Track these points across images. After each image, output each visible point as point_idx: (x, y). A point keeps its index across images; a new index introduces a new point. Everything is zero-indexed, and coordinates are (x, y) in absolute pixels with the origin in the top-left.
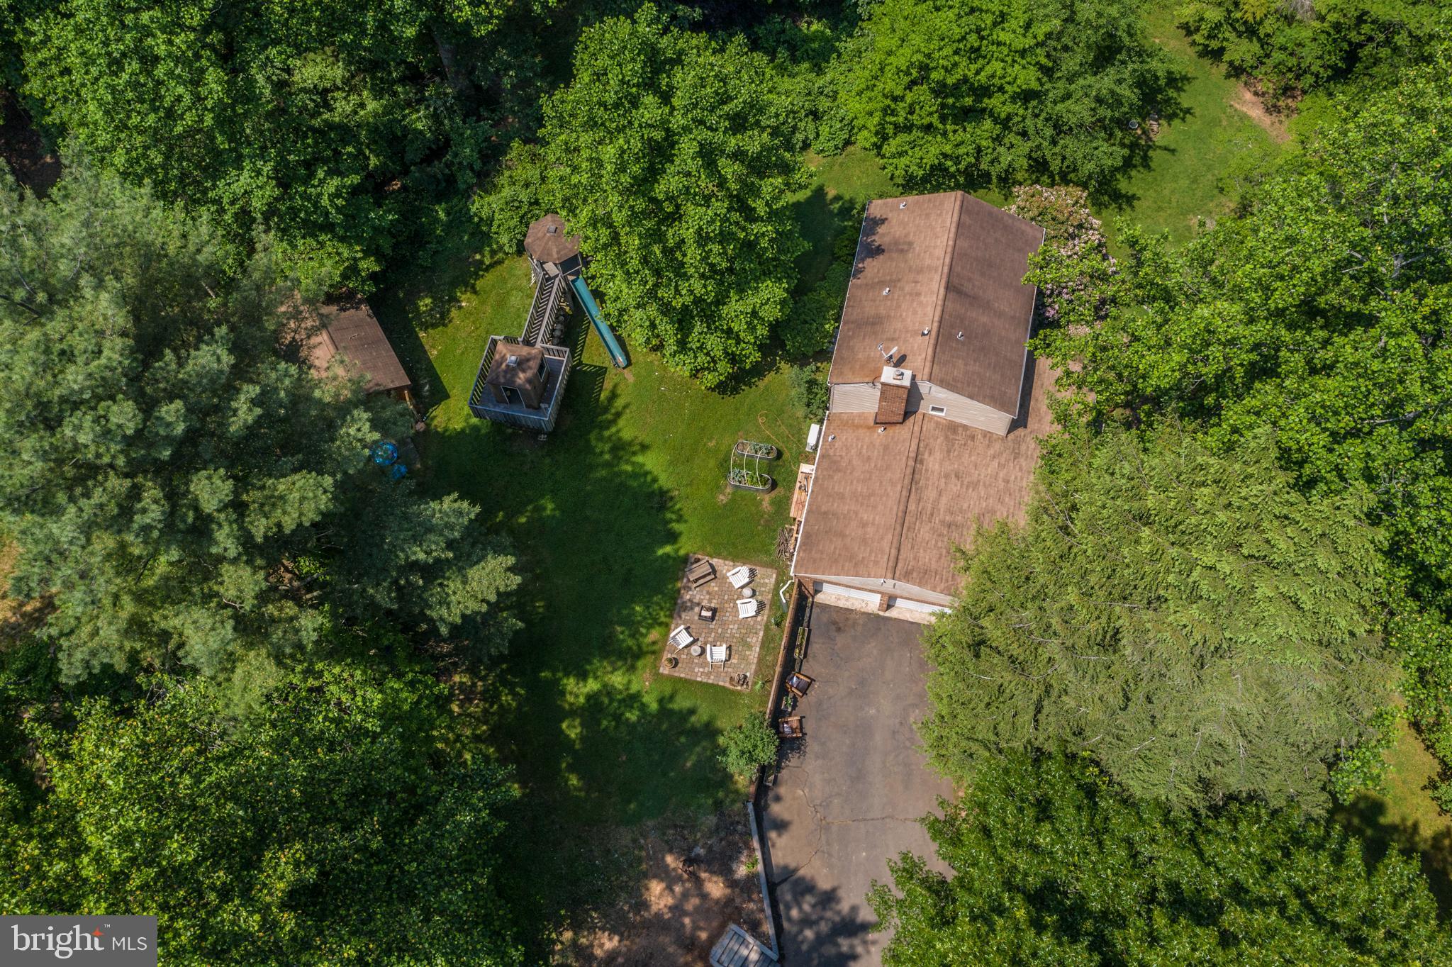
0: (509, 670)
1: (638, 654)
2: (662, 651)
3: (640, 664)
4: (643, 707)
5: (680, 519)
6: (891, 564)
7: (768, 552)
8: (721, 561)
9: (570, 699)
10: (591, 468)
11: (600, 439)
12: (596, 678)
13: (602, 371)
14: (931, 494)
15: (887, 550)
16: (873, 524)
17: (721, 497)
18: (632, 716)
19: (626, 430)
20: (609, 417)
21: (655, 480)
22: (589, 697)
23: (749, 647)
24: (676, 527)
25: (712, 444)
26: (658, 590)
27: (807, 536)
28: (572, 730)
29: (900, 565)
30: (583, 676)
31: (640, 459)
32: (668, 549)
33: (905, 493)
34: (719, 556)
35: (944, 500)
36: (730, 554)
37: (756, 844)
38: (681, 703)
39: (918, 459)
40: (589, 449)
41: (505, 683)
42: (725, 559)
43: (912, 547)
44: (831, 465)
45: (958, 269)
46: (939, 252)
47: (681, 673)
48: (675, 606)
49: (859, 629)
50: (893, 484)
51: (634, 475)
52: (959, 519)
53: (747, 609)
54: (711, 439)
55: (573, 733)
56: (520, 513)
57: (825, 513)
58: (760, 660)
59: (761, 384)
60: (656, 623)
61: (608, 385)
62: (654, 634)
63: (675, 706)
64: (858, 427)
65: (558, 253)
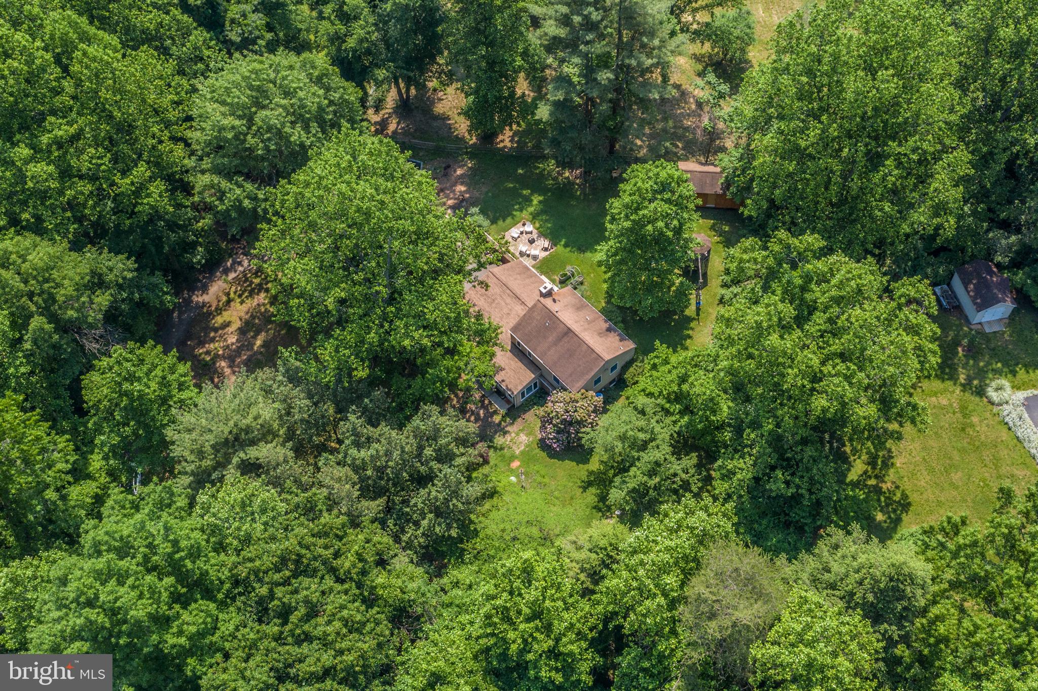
0: (559, 187)
1: (534, 218)
2: (531, 223)
3: (531, 216)
4: (516, 210)
5: (571, 251)
8: (549, 253)
9: (536, 196)
12: (537, 205)
14: (508, 300)
18: (516, 207)
22: (532, 200)
24: (568, 249)
26: (551, 233)
28: (526, 192)
30: (540, 202)
32: (563, 243)
33: (514, 292)
34: (551, 254)
36: (550, 257)
38: (509, 220)
43: (495, 283)
45: (575, 338)
47: (519, 224)
48: (541, 233)
52: (494, 305)
55: (524, 192)
59: (603, 300)
60: (541, 226)
62: (537, 224)
63: (510, 218)
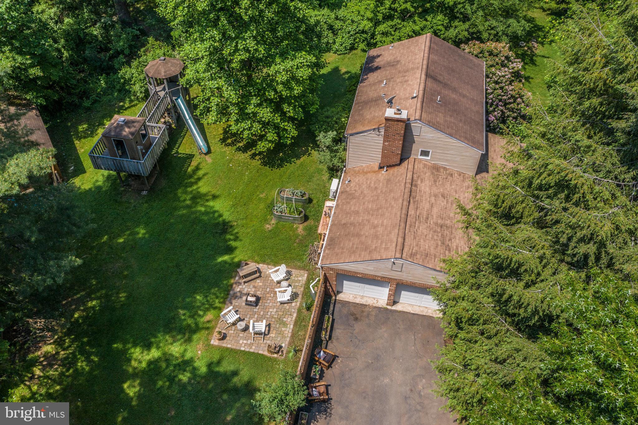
0: (89, 343)
1: (197, 329)
2: (214, 328)
3: (195, 337)
5: (236, 239)
6: (398, 248)
7: (301, 259)
8: (265, 266)
9: (134, 364)
10: (175, 209)
11: (186, 192)
12: (158, 348)
13: (191, 157)
14: (425, 206)
15: (395, 240)
16: (382, 225)
17: (268, 226)
18: (184, 377)
19: (203, 187)
20: (192, 180)
21: (220, 216)
22: (150, 363)
23: (285, 324)
24: (233, 244)
26: (216, 284)
27: (331, 241)
29: (406, 249)
30: (148, 346)
31: (211, 203)
32: (226, 258)
33: (405, 203)
34: (264, 262)
35: (435, 210)
36: (272, 261)
38: (226, 367)
39: (413, 183)
40: (177, 199)
41: (82, 351)
42: (268, 264)
43: (415, 238)
45: (432, 68)
47: (227, 344)
48: (228, 296)
49: (372, 318)
50: (395, 199)
51: (206, 213)
52: (448, 222)
53: (284, 295)
54: (262, 193)
56: (119, 236)
57: (344, 224)
58: (293, 336)
59: (298, 162)
60: (212, 307)
61: (194, 163)
62: (210, 316)
63: (221, 369)
64: (366, 173)
65: (165, 72)
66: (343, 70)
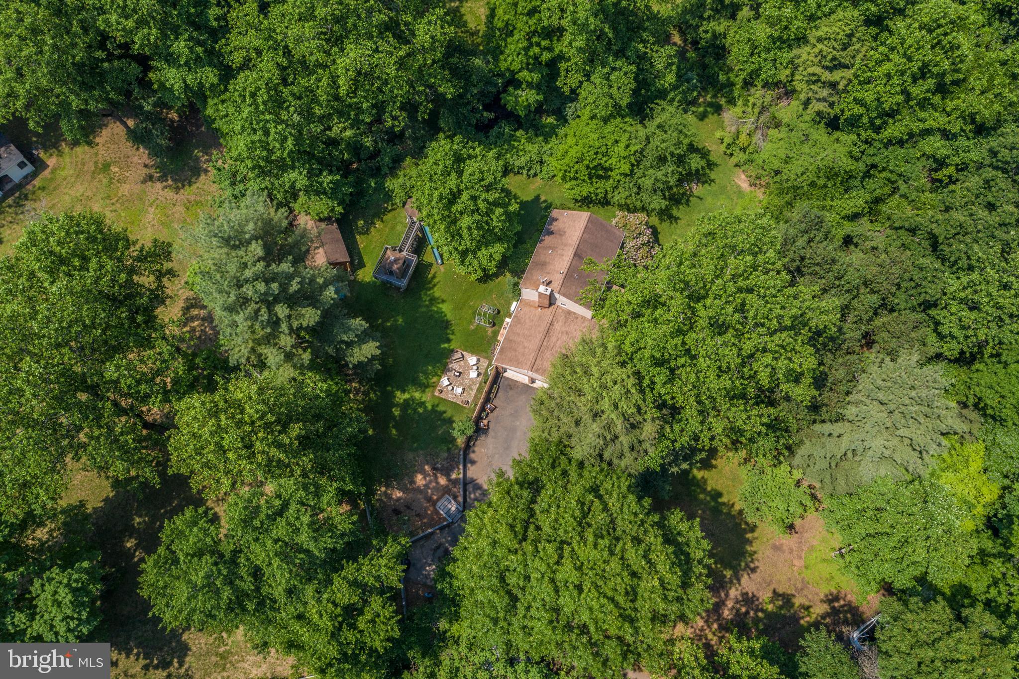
0: (375, 385)
1: (427, 386)
2: (437, 386)
3: (427, 390)
4: (426, 407)
5: (453, 334)
6: (532, 365)
7: (487, 352)
8: (466, 353)
9: (397, 400)
10: (420, 306)
11: (426, 294)
12: (409, 393)
13: (431, 265)
14: (554, 339)
15: (531, 360)
16: (528, 348)
17: (471, 327)
18: (421, 410)
19: (437, 292)
20: (431, 286)
21: (445, 316)
22: (405, 400)
24: (451, 337)
25: (471, 303)
26: (439, 361)
27: (502, 349)
28: (396, 412)
29: (535, 366)
30: (404, 391)
31: (441, 306)
32: (446, 345)
33: (543, 338)
34: (466, 351)
35: (559, 342)
36: (471, 351)
37: (461, 467)
38: (441, 408)
39: (551, 324)
40: (420, 298)
41: (372, 389)
42: (468, 352)
43: (542, 360)
44: (517, 321)
45: (581, 247)
46: (575, 238)
47: (443, 396)
48: (445, 369)
49: (520, 389)
50: (540, 333)
51: (437, 312)
53: (473, 374)
54: (471, 301)
55: (396, 413)
56: (388, 321)
57: (511, 340)
58: (475, 396)
59: (497, 281)
60: (436, 374)
61: (432, 272)
62: (435, 379)
63: (438, 409)
64: (531, 306)
66: (543, 198)
